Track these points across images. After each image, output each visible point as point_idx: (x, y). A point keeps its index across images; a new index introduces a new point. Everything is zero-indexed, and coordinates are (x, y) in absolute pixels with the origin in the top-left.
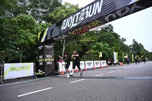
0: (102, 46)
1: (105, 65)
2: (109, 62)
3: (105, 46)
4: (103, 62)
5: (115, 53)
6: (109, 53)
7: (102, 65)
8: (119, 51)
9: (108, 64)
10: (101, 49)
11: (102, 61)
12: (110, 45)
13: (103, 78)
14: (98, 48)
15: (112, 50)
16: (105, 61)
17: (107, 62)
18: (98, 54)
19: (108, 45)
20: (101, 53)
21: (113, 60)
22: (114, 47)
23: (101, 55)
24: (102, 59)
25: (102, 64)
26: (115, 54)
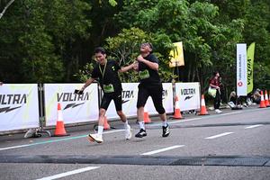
0: (185, 11)
1: (196, 101)
2: (212, 92)
3: (199, 14)
4: (185, 92)
5: (241, 48)
6: (215, 48)
7: (183, 105)
8: (260, 41)
9: (208, 99)
10: (178, 25)
11: (181, 86)
12: (223, 8)
13: (181, 162)
14: (168, 23)
15: (230, 36)
16: (196, 86)
17: (204, 91)
18: (165, 53)
19: (213, 8)
20: (179, 45)
21: (230, 81)
22: (242, 22)
23: (178, 58)
24: (183, 74)
25: (181, 98)
26: (244, 54)
